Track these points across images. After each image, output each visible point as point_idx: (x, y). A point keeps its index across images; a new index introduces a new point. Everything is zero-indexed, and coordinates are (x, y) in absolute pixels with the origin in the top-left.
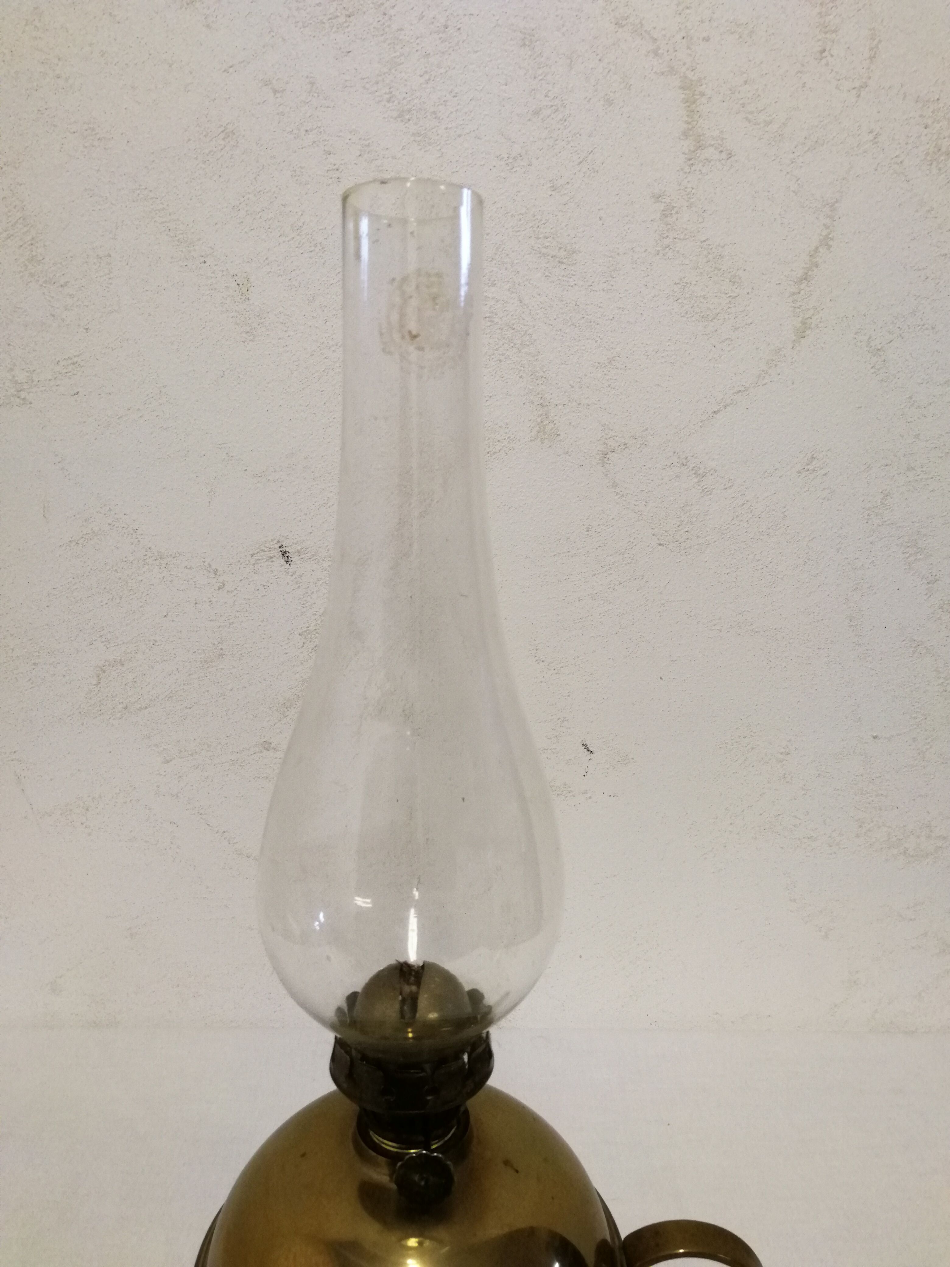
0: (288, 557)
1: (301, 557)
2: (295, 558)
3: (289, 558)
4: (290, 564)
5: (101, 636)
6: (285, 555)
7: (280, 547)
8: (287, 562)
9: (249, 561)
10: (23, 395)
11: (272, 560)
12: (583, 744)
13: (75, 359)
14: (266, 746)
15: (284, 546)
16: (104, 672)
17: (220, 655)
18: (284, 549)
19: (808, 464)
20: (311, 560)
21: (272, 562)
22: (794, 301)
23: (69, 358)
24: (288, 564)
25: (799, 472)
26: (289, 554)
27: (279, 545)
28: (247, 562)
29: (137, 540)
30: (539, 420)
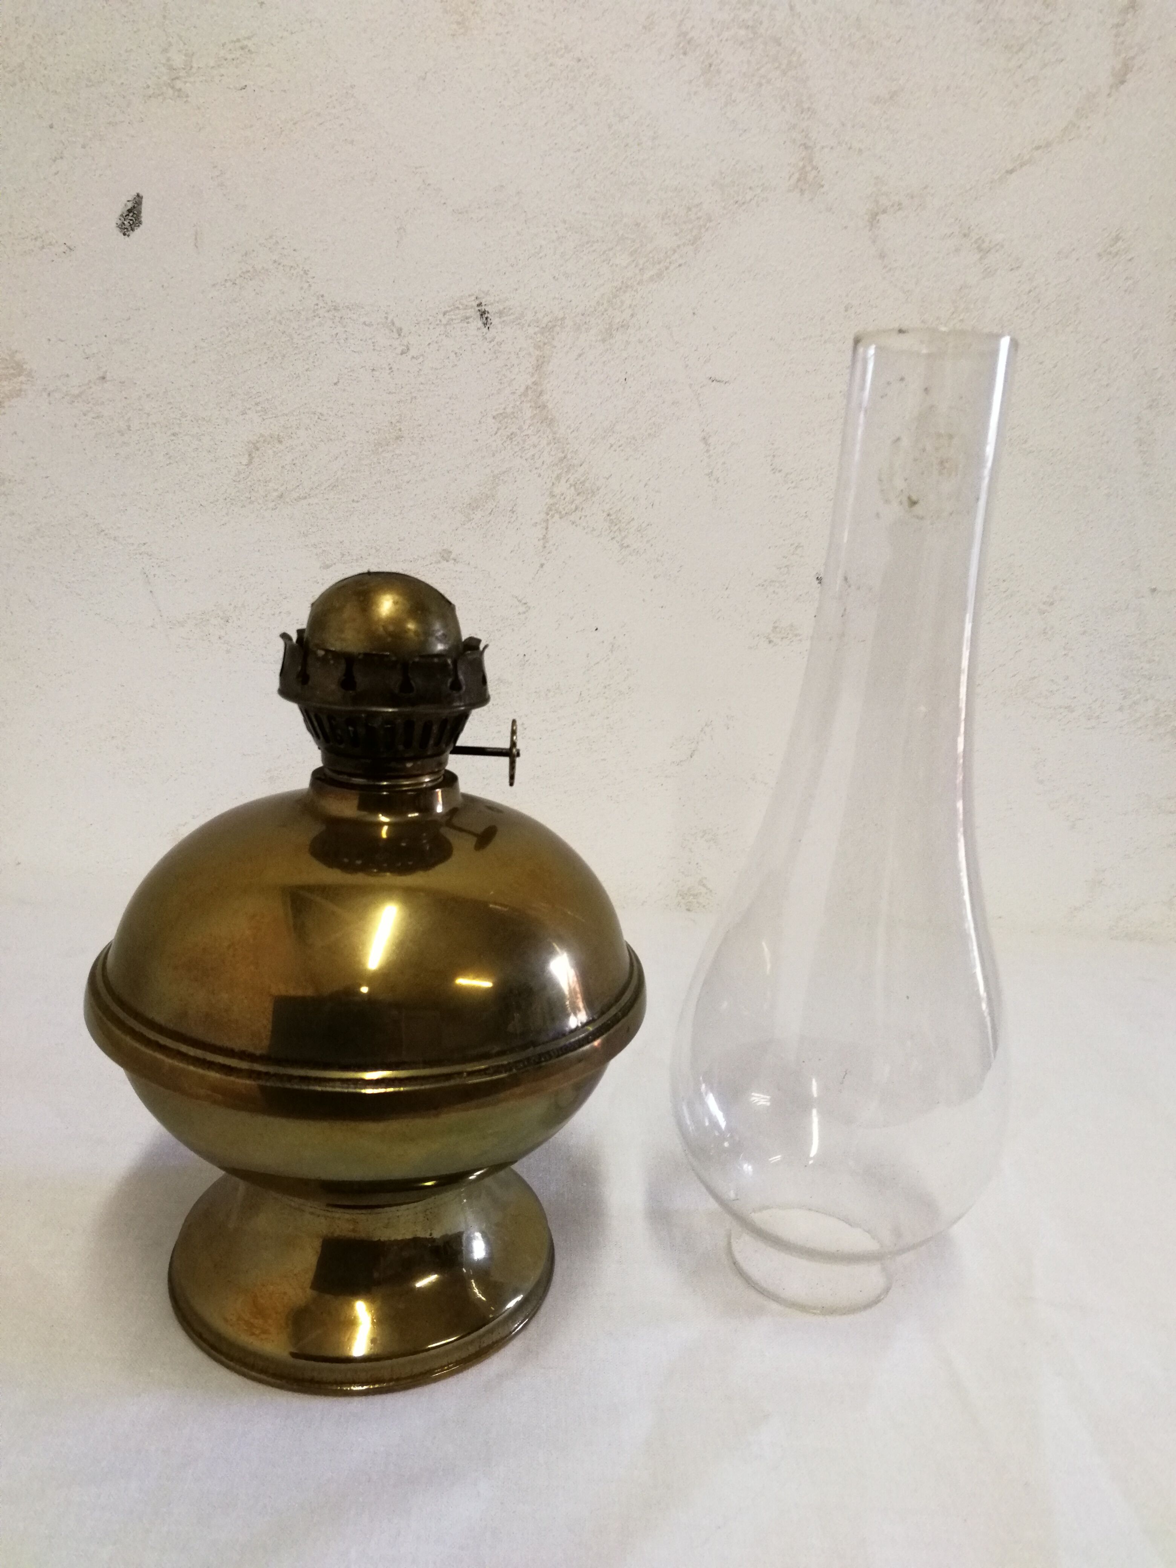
0: (487, 318)
1: (503, 319)
2: (495, 320)
3: (489, 320)
4: (488, 328)
5: (257, 404)
6: (483, 316)
7: (480, 305)
8: (485, 324)
9: (440, 321)
10: (179, 84)
11: (467, 321)
12: (817, 578)
13: (245, 42)
14: (445, 555)
15: (483, 304)
16: (258, 450)
17: (397, 438)
18: (483, 308)
19: (1111, 246)
20: (515, 323)
21: (468, 323)
22: (1117, 35)
23: (238, 40)
24: (487, 328)
25: (1099, 255)
26: (489, 315)
27: (478, 302)
28: (438, 322)
29: (308, 284)
30: (801, 164)
